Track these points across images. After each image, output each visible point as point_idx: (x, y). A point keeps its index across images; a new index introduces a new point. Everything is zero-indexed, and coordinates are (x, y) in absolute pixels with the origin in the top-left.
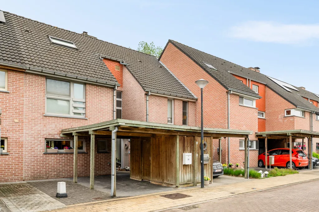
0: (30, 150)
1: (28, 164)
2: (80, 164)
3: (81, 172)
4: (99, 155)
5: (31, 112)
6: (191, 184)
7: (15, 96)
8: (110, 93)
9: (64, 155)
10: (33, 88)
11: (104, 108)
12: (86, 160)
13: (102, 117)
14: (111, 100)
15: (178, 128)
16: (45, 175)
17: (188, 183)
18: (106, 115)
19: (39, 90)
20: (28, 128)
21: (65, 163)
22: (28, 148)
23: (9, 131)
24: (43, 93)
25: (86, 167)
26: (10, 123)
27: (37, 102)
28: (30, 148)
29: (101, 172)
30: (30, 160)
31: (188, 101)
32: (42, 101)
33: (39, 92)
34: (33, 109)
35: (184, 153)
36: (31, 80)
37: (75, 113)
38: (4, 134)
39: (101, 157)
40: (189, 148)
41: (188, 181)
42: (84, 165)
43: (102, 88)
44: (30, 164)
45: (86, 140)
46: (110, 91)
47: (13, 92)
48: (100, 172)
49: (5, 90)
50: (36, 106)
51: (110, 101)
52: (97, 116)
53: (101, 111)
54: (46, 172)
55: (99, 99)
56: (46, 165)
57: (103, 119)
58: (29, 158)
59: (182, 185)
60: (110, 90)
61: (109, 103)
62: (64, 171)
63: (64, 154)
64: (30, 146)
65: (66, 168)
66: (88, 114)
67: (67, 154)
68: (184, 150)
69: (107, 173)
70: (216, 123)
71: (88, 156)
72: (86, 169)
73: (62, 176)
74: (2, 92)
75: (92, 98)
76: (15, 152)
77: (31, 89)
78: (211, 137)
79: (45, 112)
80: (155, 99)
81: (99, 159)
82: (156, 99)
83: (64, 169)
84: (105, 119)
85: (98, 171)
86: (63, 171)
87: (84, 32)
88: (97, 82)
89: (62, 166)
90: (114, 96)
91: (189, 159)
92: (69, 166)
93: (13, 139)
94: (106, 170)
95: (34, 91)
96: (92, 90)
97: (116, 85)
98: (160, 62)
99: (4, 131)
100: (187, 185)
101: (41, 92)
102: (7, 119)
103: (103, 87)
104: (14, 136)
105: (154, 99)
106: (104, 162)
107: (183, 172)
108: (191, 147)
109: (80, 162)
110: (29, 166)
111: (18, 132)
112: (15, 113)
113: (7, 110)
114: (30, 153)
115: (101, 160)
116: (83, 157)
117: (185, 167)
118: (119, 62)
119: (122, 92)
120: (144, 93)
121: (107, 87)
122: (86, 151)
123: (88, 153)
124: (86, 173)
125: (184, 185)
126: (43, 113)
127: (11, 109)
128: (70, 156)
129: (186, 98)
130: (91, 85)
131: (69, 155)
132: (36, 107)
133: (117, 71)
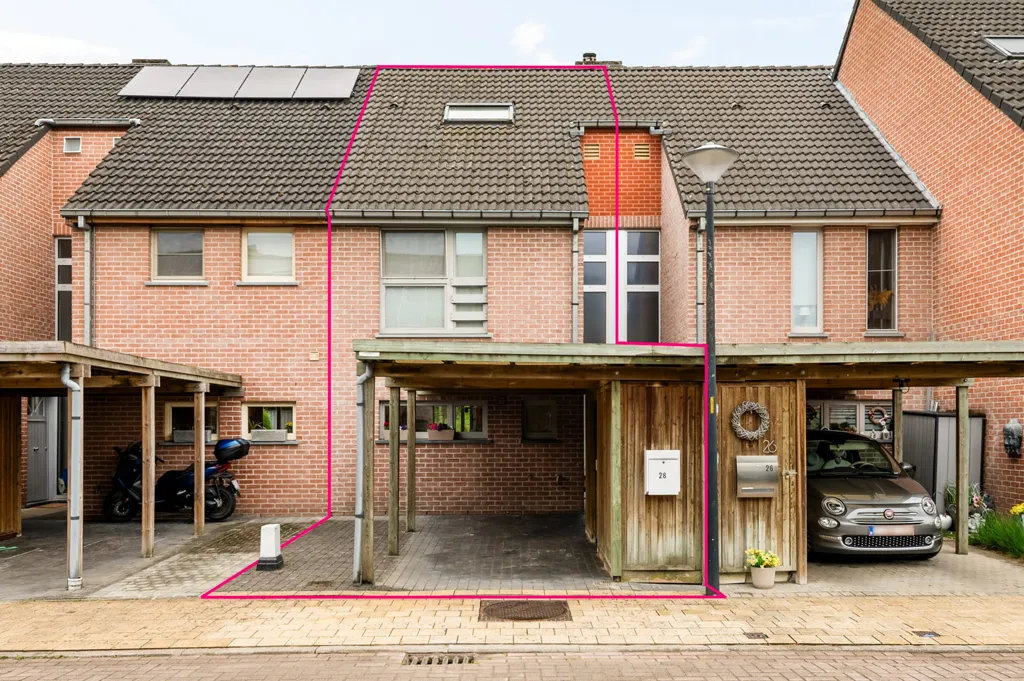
0: (345, 432)
1: (340, 471)
2: (473, 475)
3: (474, 500)
4: (527, 451)
5: (347, 331)
6: (687, 575)
7: (310, 293)
8: (561, 245)
9: (426, 448)
10: (351, 264)
11: (543, 296)
12: (487, 465)
13: (536, 326)
14: (564, 269)
15: (593, 356)
16: (380, 504)
17: (670, 568)
18: (550, 320)
19: (363, 269)
20: (341, 374)
21: (430, 470)
22: (339, 427)
23: (300, 384)
24: (374, 274)
25: (488, 484)
26: (300, 365)
27: (360, 303)
28: (344, 429)
29: (534, 503)
30: (345, 461)
31: (900, 227)
32: (373, 298)
33: (365, 274)
34: (350, 321)
35: (649, 448)
36: (345, 242)
37: (459, 323)
38: (289, 391)
39: (533, 455)
40: (676, 431)
41: (671, 560)
42: (482, 479)
43: (536, 234)
44: (344, 471)
45: (489, 403)
46: (560, 238)
47: (306, 283)
48: (530, 503)
49: (291, 280)
50: (358, 314)
51: (563, 272)
52: (522, 326)
53: (532, 307)
54: (383, 494)
55: (527, 269)
56: (383, 475)
57: (539, 331)
58: (342, 456)
59: (642, 574)
60: (561, 236)
61: (559, 279)
62: (427, 496)
63: (428, 444)
64: (345, 422)
65: (433, 487)
66: (494, 322)
67: (434, 444)
68: (651, 440)
69: (554, 508)
70: (1002, 311)
71: (494, 451)
72: (488, 491)
73: (422, 508)
74: (269, 286)
75: (504, 269)
76: (311, 438)
77: (344, 269)
78: (795, 381)
79: (379, 326)
80: (734, 240)
81: (529, 462)
82: (739, 240)
83: (427, 489)
84: (547, 331)
85: (526, 499)
86: (424, 494)
87: (585, 55)
88: (511, 218)
89: (423, 480)
90: (573, 252)
91: (663, 475)
92: (441, 480)
93: (307, 404)
94: (550, 498)
95: (351, 273)
96: (505, 245)
97: (573, 216)
98: (838, 85)
99: (288, 384)
100: (668, 575)
101: (369, 274)
102: (294, 355)
103: (540, 230)
104: (310, 396)
105: (731, 242)
106: (543, 472)
107: (643, 525)
108: (684, 425)
109: (471, 470)
110: (341, 475)
111: (317, 387)
112: (311, 336)
113: (294, 331)
114: (343, 442)
115: (534, 465)
116: (479, 456)
117: (654, 506)
118: (646, 130)
119: (660, 229)
120: (688, 223)
121: (552, 228)
122: (489, 436)
123: (492, 441)
124: (488, 504)
125: (651, 575)
126: (374, 331)
127: (303, 326)
128: (445, 451)
129: (881, 217)
130: (517, 231)
131: (440, 448)
132: (358, 317)
133: (641, 161)
